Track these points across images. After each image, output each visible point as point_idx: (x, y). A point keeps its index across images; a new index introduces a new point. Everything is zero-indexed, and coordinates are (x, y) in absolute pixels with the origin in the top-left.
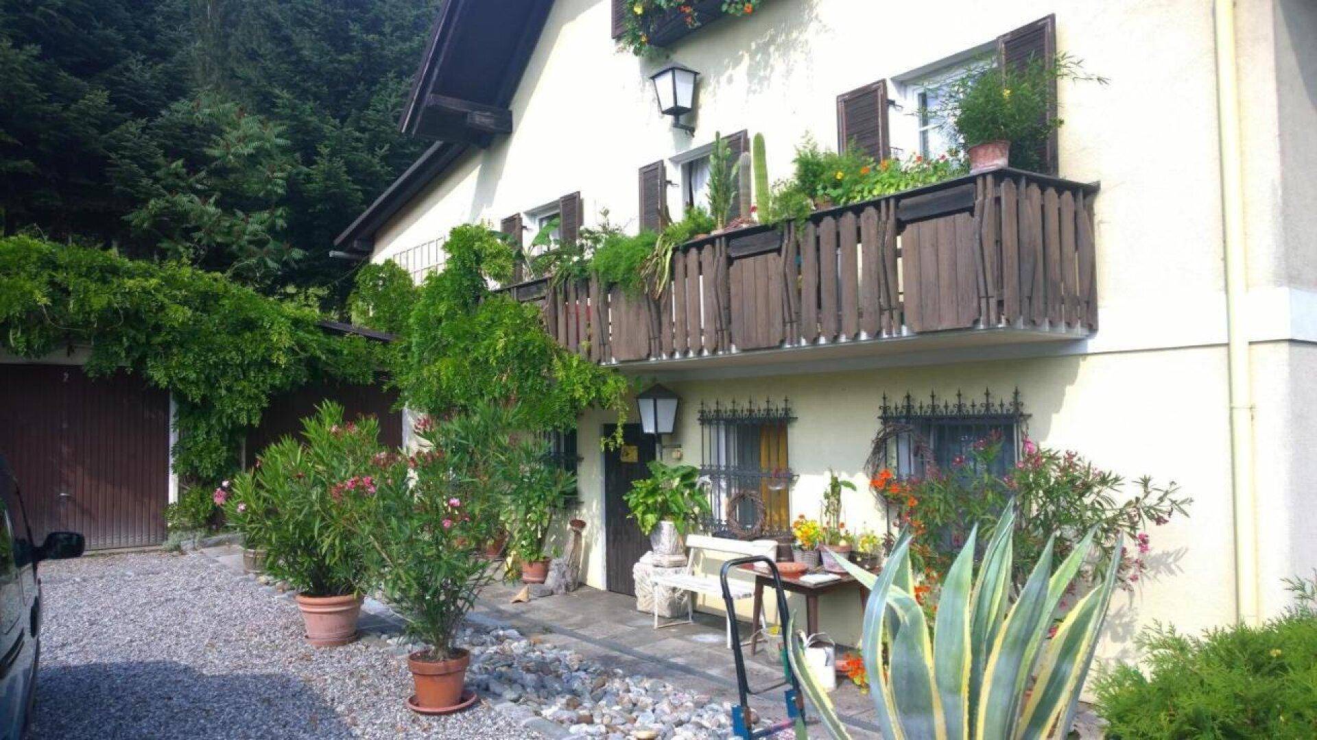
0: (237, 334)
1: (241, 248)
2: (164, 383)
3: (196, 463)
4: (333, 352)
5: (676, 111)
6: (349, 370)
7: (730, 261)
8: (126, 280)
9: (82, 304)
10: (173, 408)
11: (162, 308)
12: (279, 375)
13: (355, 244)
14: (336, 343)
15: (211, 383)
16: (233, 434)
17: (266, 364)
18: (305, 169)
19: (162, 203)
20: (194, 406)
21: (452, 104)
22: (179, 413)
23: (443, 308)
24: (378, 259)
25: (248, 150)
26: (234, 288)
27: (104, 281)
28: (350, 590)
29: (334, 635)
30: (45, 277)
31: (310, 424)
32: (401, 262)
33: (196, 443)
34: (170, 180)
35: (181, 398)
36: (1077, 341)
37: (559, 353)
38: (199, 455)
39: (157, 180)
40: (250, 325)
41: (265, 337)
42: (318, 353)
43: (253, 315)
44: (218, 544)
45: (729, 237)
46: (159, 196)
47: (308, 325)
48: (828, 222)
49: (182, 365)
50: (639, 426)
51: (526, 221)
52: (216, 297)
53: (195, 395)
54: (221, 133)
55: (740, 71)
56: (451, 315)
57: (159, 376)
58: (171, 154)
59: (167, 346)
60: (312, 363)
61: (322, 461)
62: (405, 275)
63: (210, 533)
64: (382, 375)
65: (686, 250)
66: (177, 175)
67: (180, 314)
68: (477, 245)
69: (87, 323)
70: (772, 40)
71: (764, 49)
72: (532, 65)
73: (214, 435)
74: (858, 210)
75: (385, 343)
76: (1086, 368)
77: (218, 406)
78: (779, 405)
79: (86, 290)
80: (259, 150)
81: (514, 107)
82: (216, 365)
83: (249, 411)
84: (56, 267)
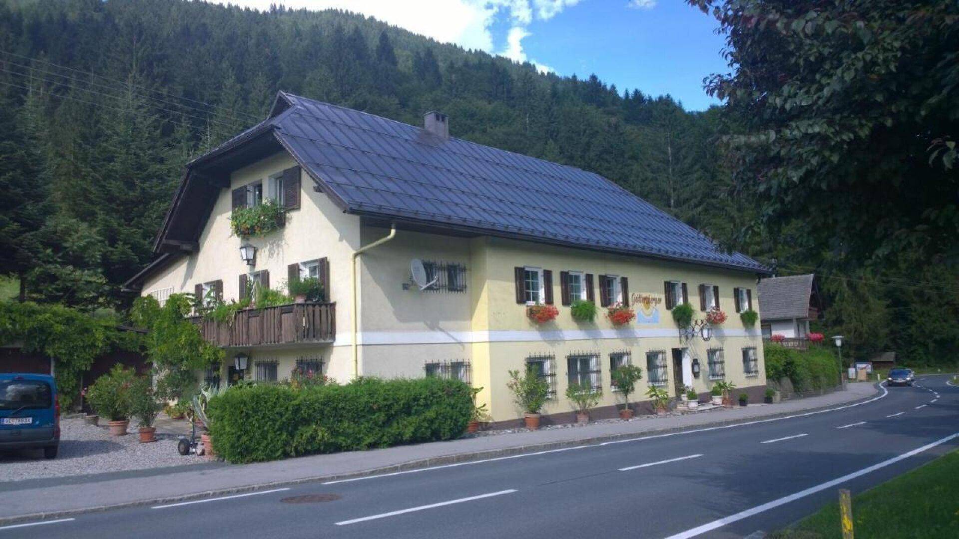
0: (81, 334)
1: (78, 288)
2: (52, 354)
3: (63, 385)
4: (121, 339)
5: (248, 260)
6: (129, 346)
7: (249, 317)
8: (38, 316)
9: (21, 326)
10: (53, 364)
11: (52, 326)
12: (98, 350)
13: (134, 286)
14: (123, 335)
15: (71, 354)
16: (79, 374)
17: (93, 346)
18: (111, 249)
19: (42, 269)
20: (63, 363)
21: (172, 242)
22: (56, 367)
23: (166, 324)
24: (144, 294)
25: (83, 243)
26: (80, 315)
27: (29, 316)
28: (123, 418)
29: (120, 433)
30: (7, 316)
31: (112, 370)
32: (155, 296)
33: (63, 378)
34: (45, 259)
35: (57, 360)
36: (332, 343)
37: (204, 342)
38: (64, 382)
39: (39, 259)
40: (87, 330)
41: (93, 335)
42: (115, 340)
43: (88, 326)
44: (72, 418)
45: (249, 310)
46: (40, 266)
47: (111, 328)
48: (269, 310)
49: (59, 348)
50: (235, 367)
51: (204, 286)
52: (73, 320)
53: (64, 359)
54: (70, 235)
55: (267, 249)
56: (169, 327)
57: (50, 352)
58: (46, 245)
59: (54, 340)
60: (113, 345)
61: (116, 381)
62: (156, 302)
63: (68, 413)
64: (143, 348)
65: (239, 312)
66: (48, 255)
67: (60, 328)
68: (178, 303)
69: (24, 333)
70: (274, 243)
71: (272, 244)
72: (207, 227)
73: (70, 374)
74: (275, 308)
75: (145, 334)
76: (335, 349)
77: (73, 363)
78: (274, 359)
79: (24, 321)
80: (88, 243)
81: (201, 241)
82: (73, 347)
83: (86, 365)
84: (12, 312)
